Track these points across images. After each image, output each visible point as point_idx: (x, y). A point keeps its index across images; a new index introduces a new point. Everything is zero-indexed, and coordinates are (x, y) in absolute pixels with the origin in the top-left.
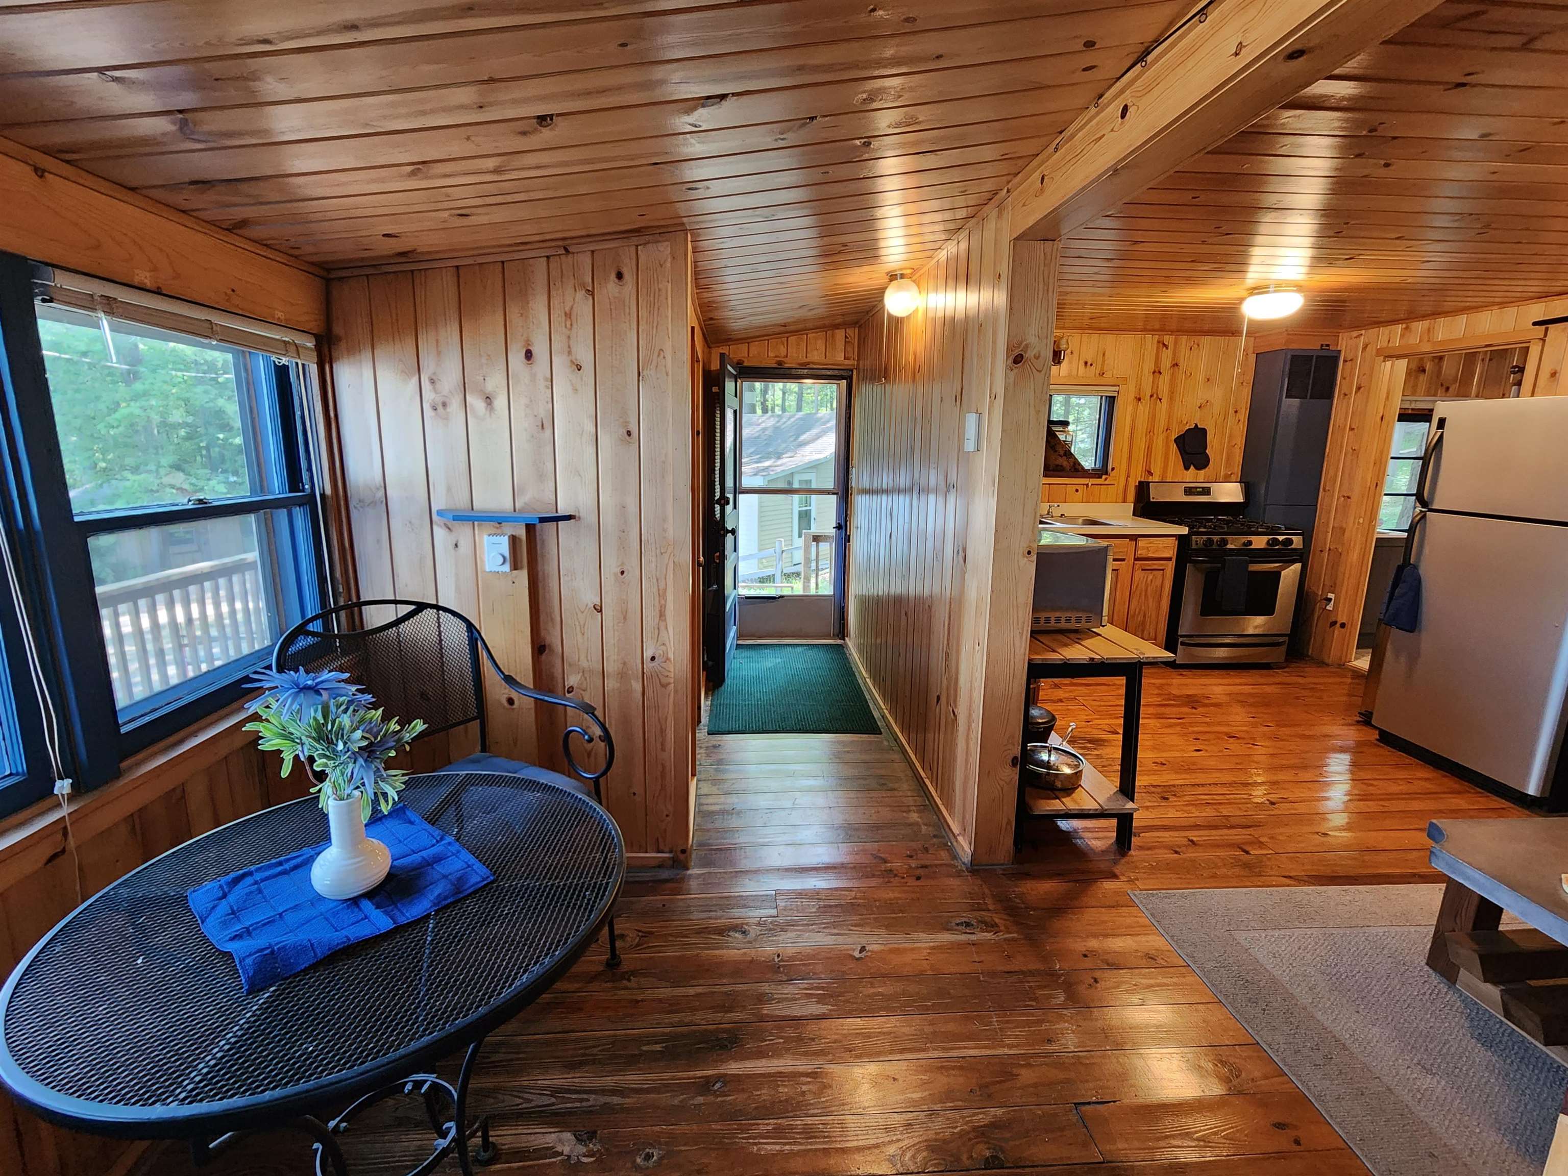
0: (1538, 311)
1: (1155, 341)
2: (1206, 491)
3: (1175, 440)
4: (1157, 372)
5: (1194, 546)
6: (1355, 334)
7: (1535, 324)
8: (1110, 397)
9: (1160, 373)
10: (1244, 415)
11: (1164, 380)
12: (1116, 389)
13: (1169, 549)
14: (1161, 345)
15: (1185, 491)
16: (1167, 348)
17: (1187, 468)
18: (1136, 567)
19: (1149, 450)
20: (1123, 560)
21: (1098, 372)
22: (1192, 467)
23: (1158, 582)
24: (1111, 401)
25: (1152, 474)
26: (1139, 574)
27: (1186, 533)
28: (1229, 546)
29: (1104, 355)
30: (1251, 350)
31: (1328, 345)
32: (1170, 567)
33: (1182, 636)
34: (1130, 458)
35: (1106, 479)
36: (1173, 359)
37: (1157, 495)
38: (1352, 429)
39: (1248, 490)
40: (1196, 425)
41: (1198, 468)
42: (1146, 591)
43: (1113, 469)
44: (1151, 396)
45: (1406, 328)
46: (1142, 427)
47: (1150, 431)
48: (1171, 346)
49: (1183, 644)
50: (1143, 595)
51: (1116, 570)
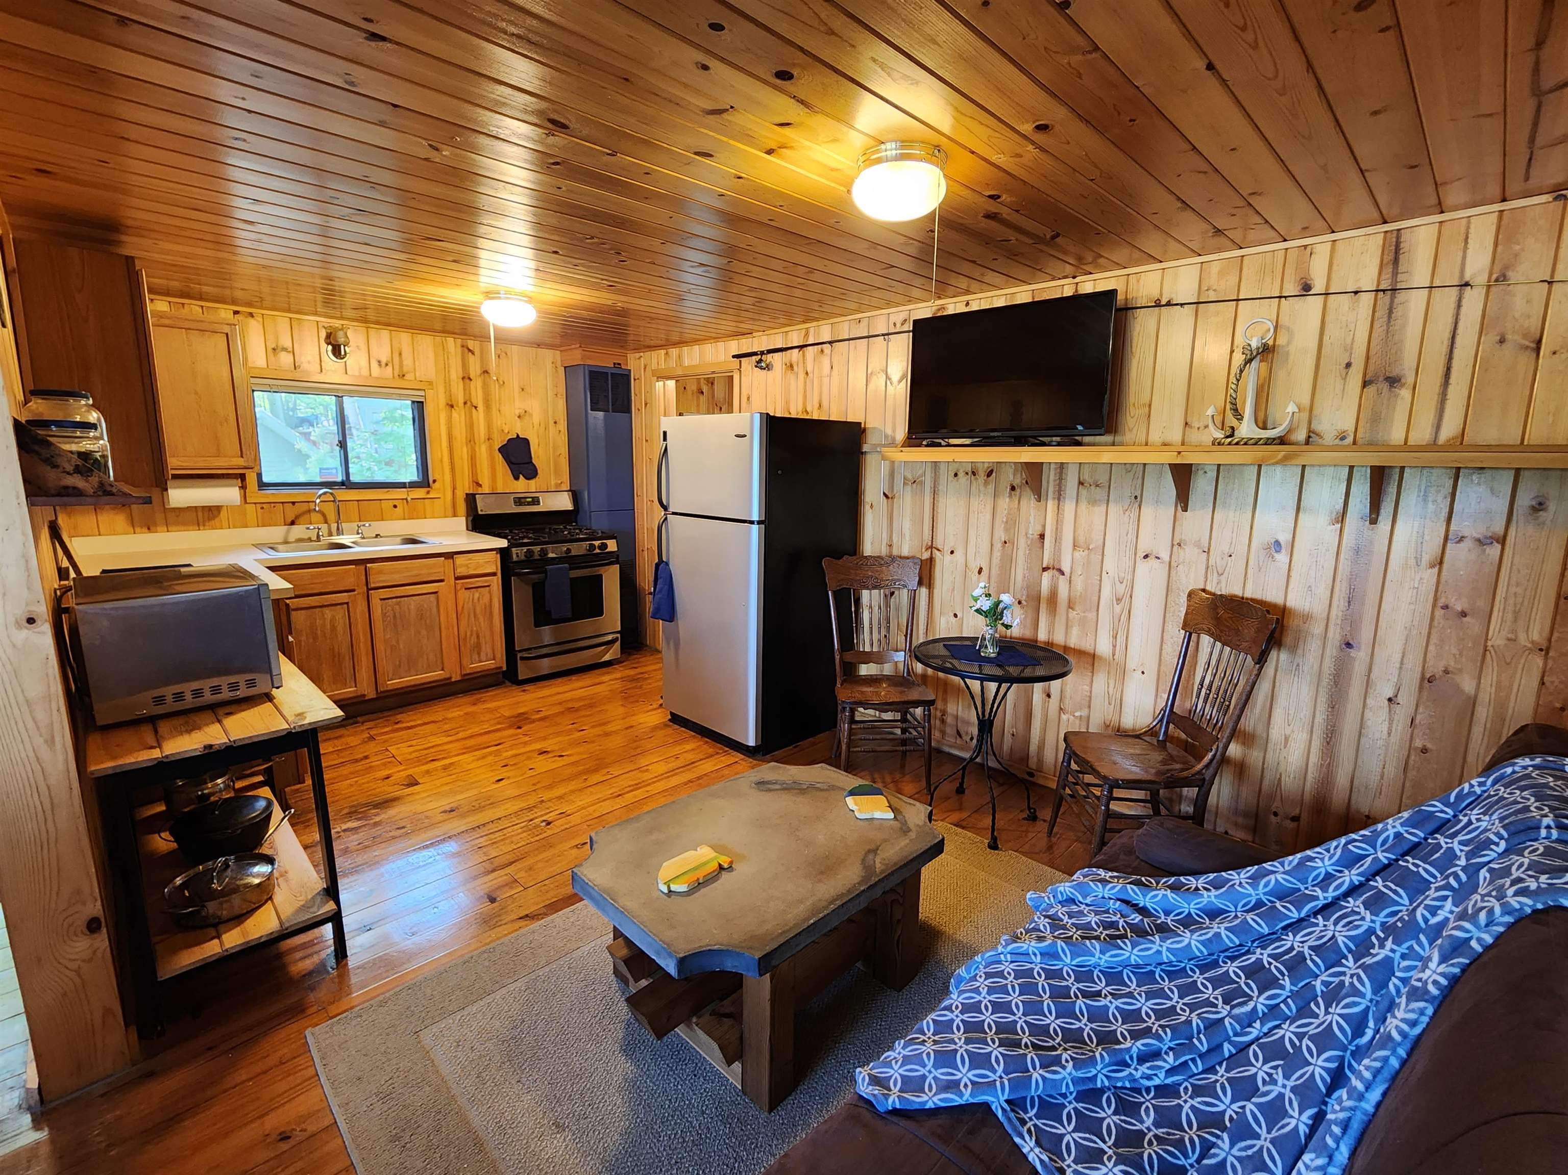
0: (735, 346)
1: (459, 345)
2: (536, 501)
3: (500, 450)
4: (467, 378)
5: (515, 558)
6: (637, 355)
7: (734, 357)
8: (418, 402)
9: (470, 379)
10: (563, 426)
11: (477, 386)
12: (422, 393)
13: (492, 564)
14: (466, 351)
15: (515, 502)
16: (473, 353)
17: (517, 478)
18: (458, 587)
19: (473, 459)
20: (442, 581)
21: (396, 374)
22: (521, 476)
23: (486, 599)
24: (419, 407)
25: (480, 486)
26: (463, 595)
27: (506, 545)
28: (551, 555)
29: (400, 354)
30: (559, 364)
31: (619, 364)
32: (496, 583)
33: (520, 651)
34: (453, 469)
35: (428, 493)
36: (482, 366)
37: (483, 507)
38: (647, 441)
39: (576, 497)
40: (518, 435)
41: (528, 478)
42: (475, 609)
43: (434, 481)
44: (465, 403)
45: (667, 353)
46: (460, 433)
47: (471, 441)
48: (477, 352)
49: (522, 659)
50: (472, 615)
51: (436, 593)
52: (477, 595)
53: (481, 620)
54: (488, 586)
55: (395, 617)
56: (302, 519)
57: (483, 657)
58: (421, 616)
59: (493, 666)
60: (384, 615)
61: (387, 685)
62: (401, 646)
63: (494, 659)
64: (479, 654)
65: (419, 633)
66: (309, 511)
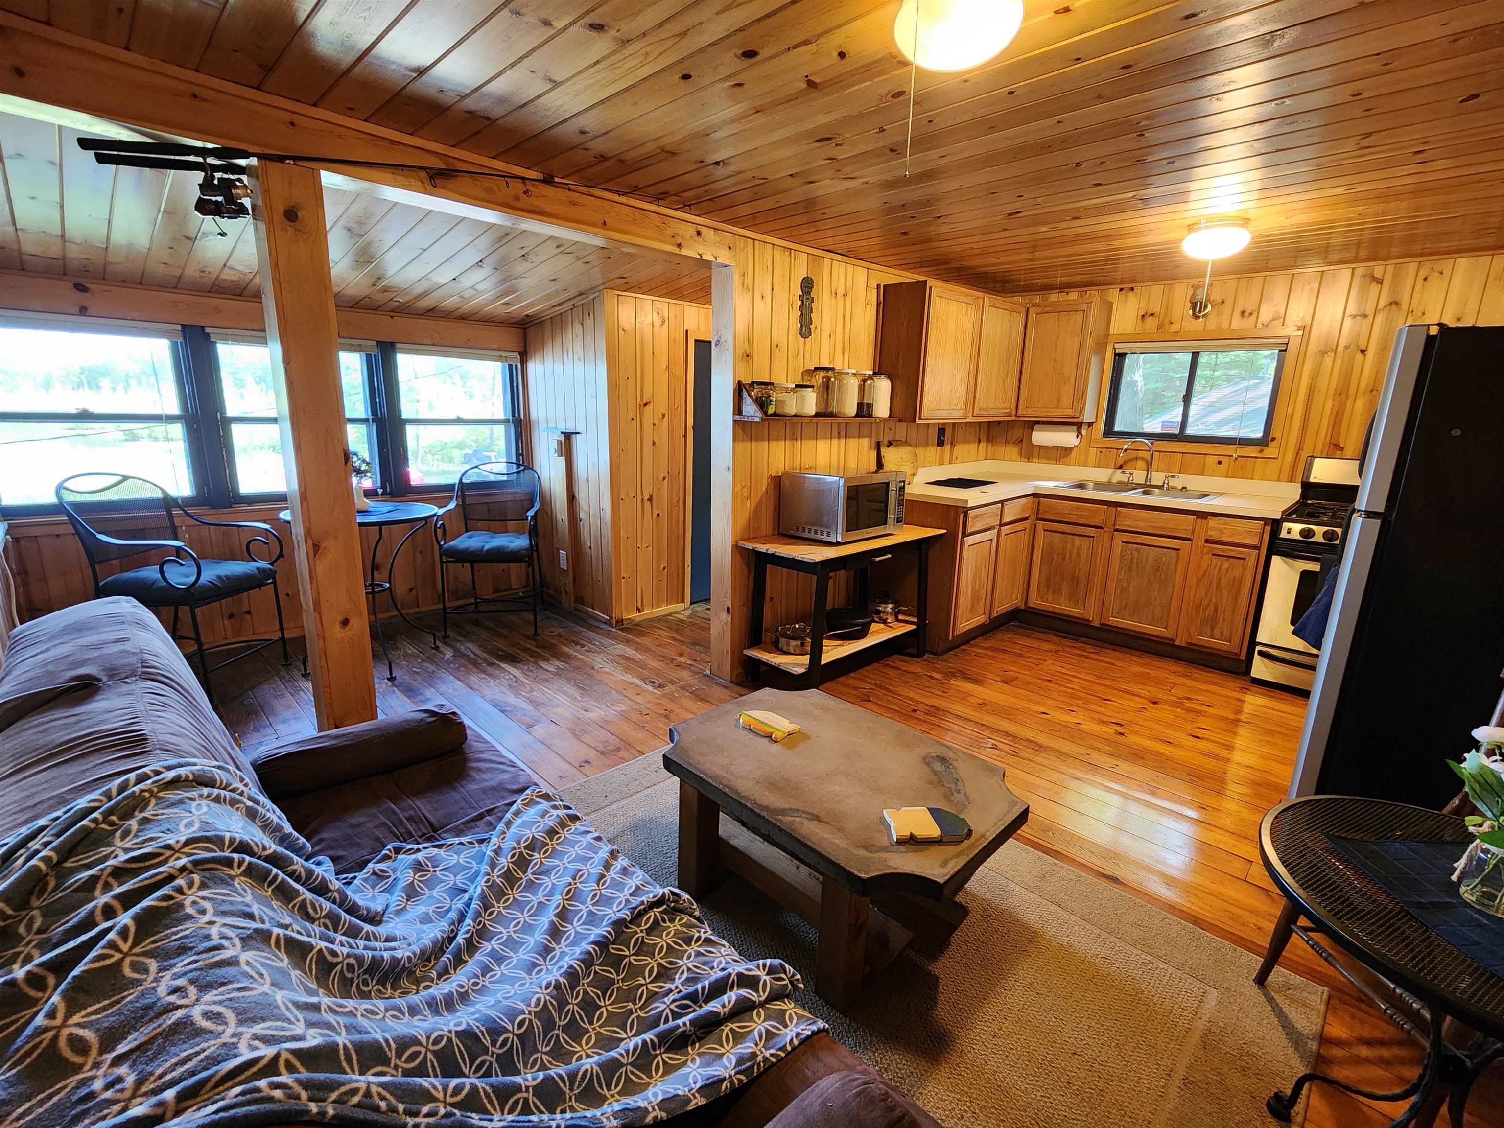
4: (1359, 315)
5: (1284, 534)
11: (1372, 325)
14: (1370, 280)
18: (1207, 551)
19: (1338, 415)
20: (1188, 539)
25: (1341, 449)
26: (1211, 560)
27: (1278, 517)
32: (1256, 557)
33: (1259, 644)
34: (1304, 427)
35: (1261, 451)
42: (1219, 580)
43: (1273, 440)
44: (1347, 347)
47: (1341, 393)
48: (1386, 279)
49: (1261, 653)
50: (1214, 585)
51: (1179, 550)
52: (1227, 565)
53: (1225, 593)
54: (1244, 559)
55: (1131, 561)
56: (1128, 465)
57: (1217, 632)
58: (1157, 569)
59: (1225, 649)
60: (1122, 556)
61: (1109, 621)
62: (1131, 590)
63: (1229, 641)
64: (1212, 630)
65: (1152, 584)
66: (1137, 459)
